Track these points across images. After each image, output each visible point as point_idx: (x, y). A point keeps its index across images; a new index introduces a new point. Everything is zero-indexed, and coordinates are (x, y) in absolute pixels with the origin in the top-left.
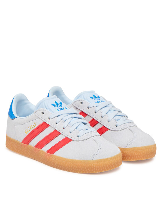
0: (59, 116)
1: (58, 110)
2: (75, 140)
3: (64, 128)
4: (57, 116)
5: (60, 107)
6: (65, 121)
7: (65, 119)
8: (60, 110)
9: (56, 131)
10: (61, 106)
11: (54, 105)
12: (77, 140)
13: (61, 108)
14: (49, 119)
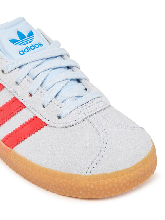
0: (22, 66)
1: (22, 53)
2: (53, 124)
3: (31, 95)
4: (20, 67)
5: (27, 45)
6: (34, 79)
7: (34, 73)
8: (26, 50)
9: (15, 99)
10: (30, 42)
11: (14, 41)
12: (57, 125)
13: (29, 45)
14: (3, 72)
